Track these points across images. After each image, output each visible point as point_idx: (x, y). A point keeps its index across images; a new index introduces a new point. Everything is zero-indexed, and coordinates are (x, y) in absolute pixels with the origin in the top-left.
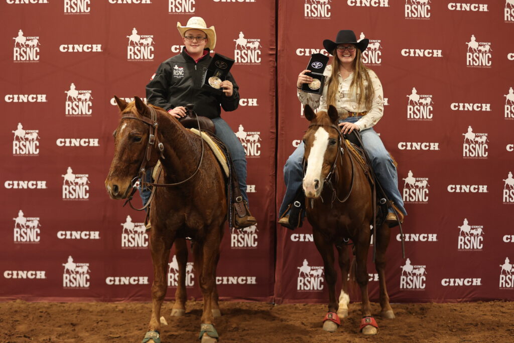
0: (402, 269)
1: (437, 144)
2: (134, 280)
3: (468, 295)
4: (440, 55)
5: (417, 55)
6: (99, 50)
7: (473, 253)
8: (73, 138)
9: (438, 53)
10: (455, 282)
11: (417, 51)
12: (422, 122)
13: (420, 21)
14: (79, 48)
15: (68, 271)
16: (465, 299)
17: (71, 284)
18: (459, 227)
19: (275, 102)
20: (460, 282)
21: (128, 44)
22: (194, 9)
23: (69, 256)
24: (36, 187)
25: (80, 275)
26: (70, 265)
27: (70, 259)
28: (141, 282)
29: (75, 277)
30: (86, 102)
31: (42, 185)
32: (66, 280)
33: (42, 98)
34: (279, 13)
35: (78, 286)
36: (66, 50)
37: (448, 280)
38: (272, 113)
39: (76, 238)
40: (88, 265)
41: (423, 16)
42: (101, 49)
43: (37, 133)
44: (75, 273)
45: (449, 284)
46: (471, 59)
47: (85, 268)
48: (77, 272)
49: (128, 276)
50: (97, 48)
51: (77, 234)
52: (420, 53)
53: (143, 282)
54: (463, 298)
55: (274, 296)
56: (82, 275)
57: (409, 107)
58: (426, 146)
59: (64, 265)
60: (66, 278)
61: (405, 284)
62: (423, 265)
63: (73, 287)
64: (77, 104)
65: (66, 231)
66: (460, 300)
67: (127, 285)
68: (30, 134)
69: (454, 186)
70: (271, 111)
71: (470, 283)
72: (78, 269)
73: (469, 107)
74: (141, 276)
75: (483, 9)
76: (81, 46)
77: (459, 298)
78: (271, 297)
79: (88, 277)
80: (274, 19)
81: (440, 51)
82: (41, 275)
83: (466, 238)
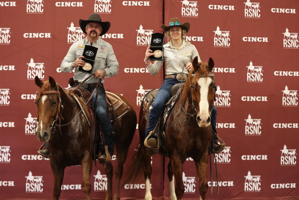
0: (245, 178)
1: (266, 97)
2: (72, 187)
3: (288, 194)
4: (267, 41)
5: (252, 41)
6: (49, 37)
7: (290, 167)
8: (32, 94)
9: (265, 40)
10: (279, 186)
11: (253, 38)
12: (256, 83)
13: (254, 19)
14: (36, 35)
15: (29, 181)
16: (286, 197)
17: (31, 189)
18: (281, 150)
19: (163, 70)
20: (282, 186)
21: (68, 33)
22: (110, 10)
23: (29, 171)
24: (8, 126)
25: (37, 184)
26: (30, 177)
27: (30, 173)
28: (77, 188)
29: (33, 185)
30: (41, 70)
31: (12, 125)
32: (28, 187)
33: (12, 68)
34: (165, 13)
35: (35, 191)
36: (28, 37)
37: (275, 185)
38: (161, 77)
39: (34, 159)
40: (42, 177)
41: (256, 16)
42: (51, 36)
43: (9, 91)
44: (33, 182)
45: (276, 188)
46: (286, 43)
47: (40, 179)
48: (35, 182)
49: (68, 184)
50: (48, 35)
51: (35, 157)
52: (254, 39)
53: (78, 188)
54: (285, 196)
55: (164, 196)
56: (38, 184)
57: (248, 74)
58: (259, 99)
59: (26, 177)
60: (28, 186)
61: (248, 188)
62: (259, 175)
63: (32, 192)
64: (35, 72)
65: (27, 155)
66: (283, 197)
67: (68, 190)
68: (4, 92)
69: (277, 124)
70: (160, 76)
71: (289, 187)
72: (35, 180)
73: (285, 73)
74: (77, 184)
75: (293, 12)
76: (38, 34)
77: (283, 196)
78: (162, 197)
79: (42, 185)
80: (162, 17)
81: (267, 38)
82: (11, 184)
83: (286, 158)
